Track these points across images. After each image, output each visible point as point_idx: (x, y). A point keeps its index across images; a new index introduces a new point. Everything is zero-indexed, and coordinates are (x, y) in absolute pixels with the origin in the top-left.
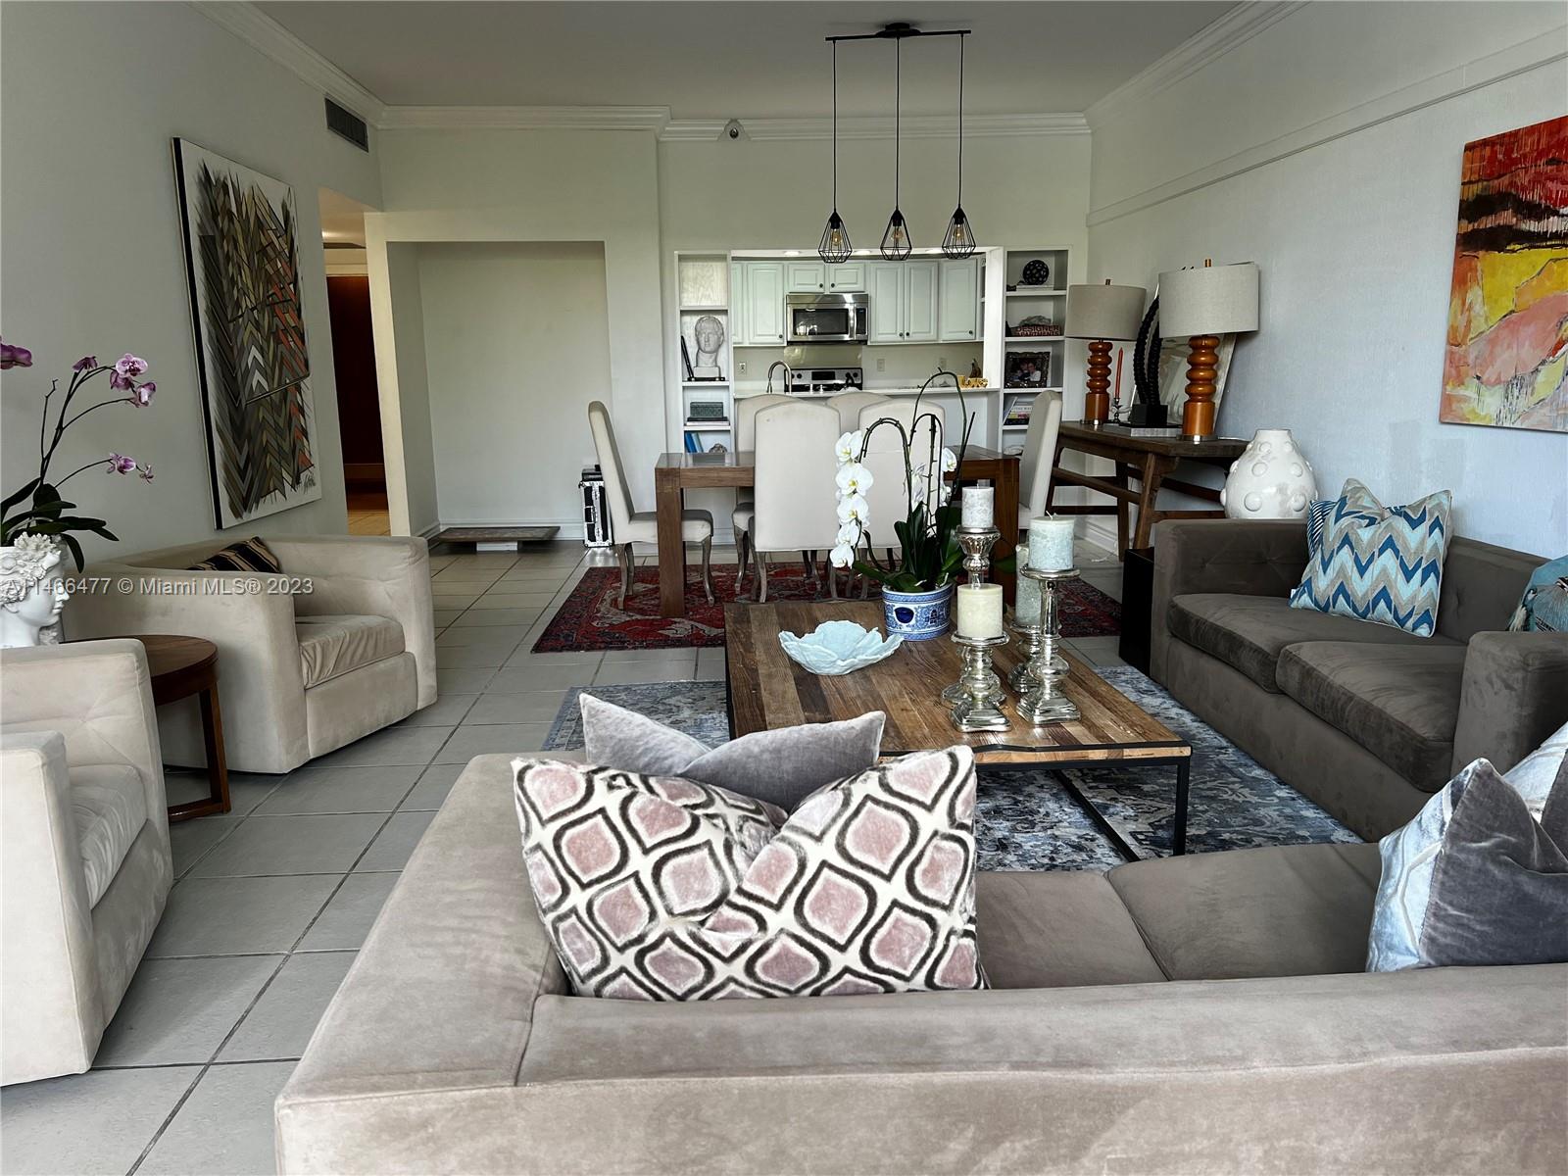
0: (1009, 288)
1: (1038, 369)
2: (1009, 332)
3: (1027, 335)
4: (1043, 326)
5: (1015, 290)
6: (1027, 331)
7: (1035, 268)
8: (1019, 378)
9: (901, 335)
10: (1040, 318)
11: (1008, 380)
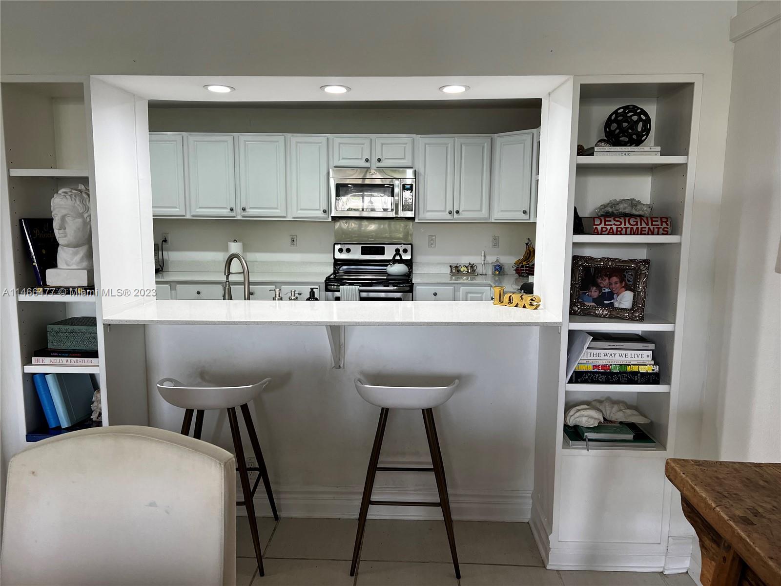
0: (582, 151)
1: (627, 288)
2: (580, 225)
3: (611, 233)
4: (640, 216)
5: (592, 154)
6: (612, 224)
7: (627, 119)
8: (594, 300)
9: (450, 213)
10: (634, 203)
11: (577, 310)
